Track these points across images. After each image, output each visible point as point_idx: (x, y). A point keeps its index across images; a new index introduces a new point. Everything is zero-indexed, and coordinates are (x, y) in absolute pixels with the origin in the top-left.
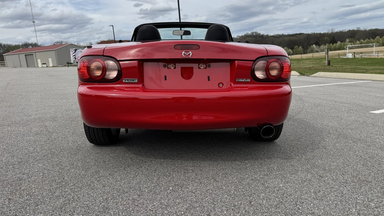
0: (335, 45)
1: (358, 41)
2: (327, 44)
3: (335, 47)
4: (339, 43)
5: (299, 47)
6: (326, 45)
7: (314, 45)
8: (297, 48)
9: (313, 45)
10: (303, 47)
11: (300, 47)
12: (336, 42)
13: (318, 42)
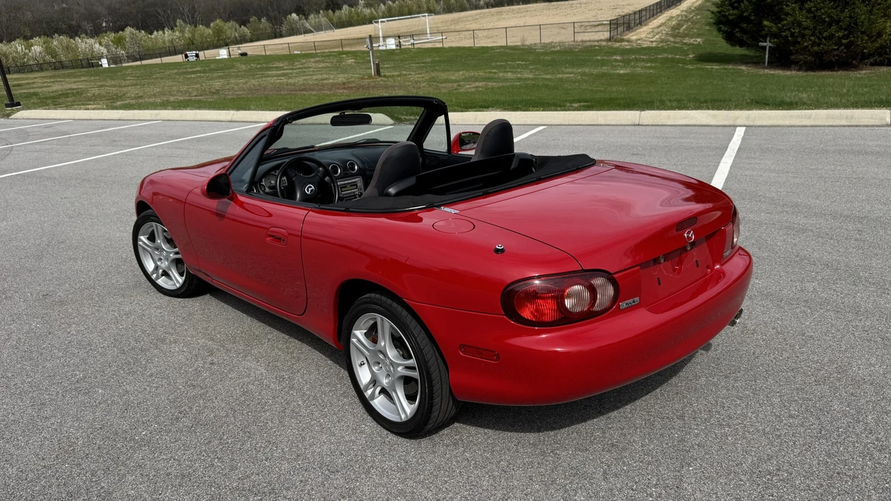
0: (338, 13)
1: (382, 4)
2: (321, 12)
3: (340, 18)
4: (345, 7)
5: (260, 19)
6: (319, 13)
7: (294, 15)
8: (255, 21)
9: (291, 14)
10: (269, 19)
11: (262, 20)
12: (340, 8)
13: (301, 7)
